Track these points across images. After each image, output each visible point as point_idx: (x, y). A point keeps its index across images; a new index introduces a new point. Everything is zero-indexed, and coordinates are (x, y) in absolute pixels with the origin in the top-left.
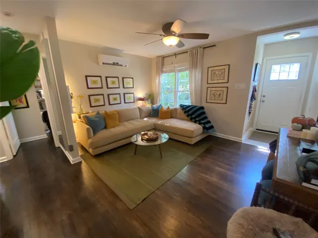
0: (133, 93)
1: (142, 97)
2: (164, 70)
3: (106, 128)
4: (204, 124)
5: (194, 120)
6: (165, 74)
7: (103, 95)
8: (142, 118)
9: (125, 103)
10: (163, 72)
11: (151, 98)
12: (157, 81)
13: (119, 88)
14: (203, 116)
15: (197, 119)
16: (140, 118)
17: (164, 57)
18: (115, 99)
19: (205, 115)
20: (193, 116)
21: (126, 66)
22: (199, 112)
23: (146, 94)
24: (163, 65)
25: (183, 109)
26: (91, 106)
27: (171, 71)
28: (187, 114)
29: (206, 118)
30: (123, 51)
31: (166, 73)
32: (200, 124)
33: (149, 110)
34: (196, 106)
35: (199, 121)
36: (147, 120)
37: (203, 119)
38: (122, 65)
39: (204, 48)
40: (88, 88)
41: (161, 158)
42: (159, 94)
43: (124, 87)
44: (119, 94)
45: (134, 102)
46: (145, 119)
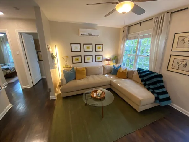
0: (102, 55)
1: (109, 58)
2: (129, 37)
3: (75, 79)
4: (158, 94)
5: (147, 87)
6: (130, 41)
7: (81, 56)
8: (104, 74)
9: (95, 62)
10: (127, 39)
11: (116, 59)
12: (122, 46)
13: (92, 51)
14: (159, 85)
15: (151, 87)
16: (103, 74)
17: (130, 26)
18: (89, 59)
19: (162, 84)
20: (148, 83)
21: (98, 36)
22: (155, 80)
23: (113, 56)
24: (128, 33)
25: (139, 73)
26: (73, 63)
27: (135, 38)
28: (141, 78)
29: (163, 87)
30: (97, 24)
31: (130, 39)
32: (153, 93)
33: (111, 68)
34: (153, 73)
35: (153, 89)
36: (107, 77)
37: (158, 88)
38: (95, 35)
39: (172, 13)
40: (72, 52)
41: (103, 118)
42: (122, 56)
43: (95, 51)
44: (92, 56)
45: (102, 61)
46: (107, 75)
